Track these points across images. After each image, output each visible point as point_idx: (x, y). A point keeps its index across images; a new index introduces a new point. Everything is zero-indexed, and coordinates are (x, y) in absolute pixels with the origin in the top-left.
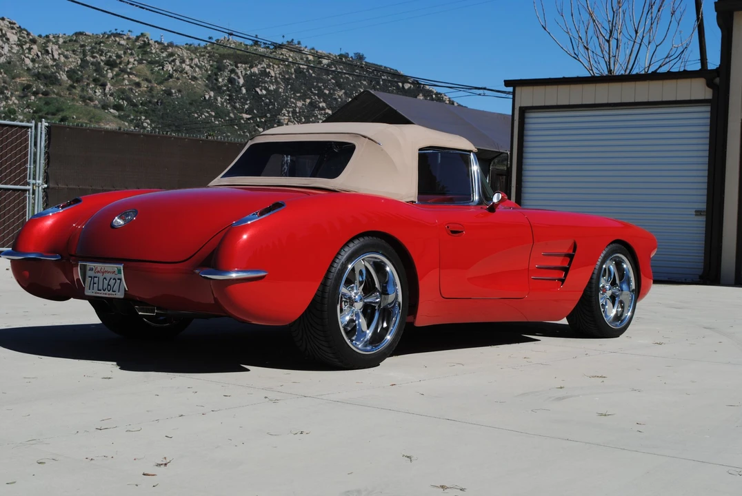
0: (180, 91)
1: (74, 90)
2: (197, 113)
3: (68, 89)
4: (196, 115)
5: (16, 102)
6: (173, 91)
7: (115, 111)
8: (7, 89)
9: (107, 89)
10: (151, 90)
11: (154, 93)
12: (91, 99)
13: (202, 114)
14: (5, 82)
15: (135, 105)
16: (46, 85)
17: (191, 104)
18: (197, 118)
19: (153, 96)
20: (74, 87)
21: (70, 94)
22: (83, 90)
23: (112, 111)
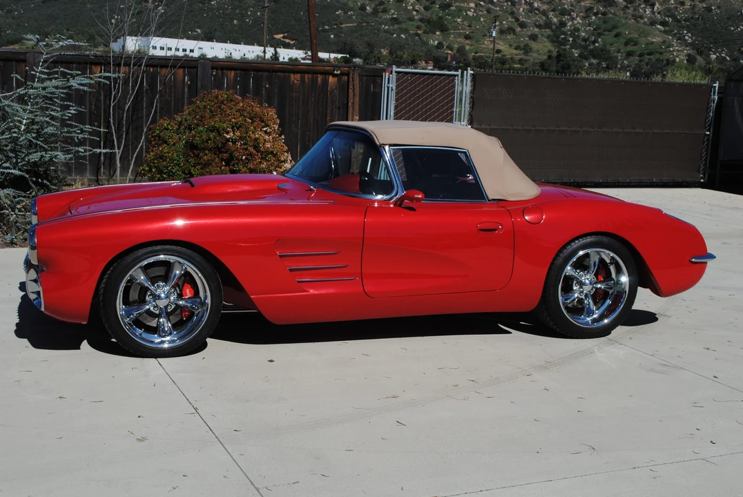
0: (719, 8)
1: (627, 10)
2: (733, 27)
3: (623, 10)
4: (732, 28)
5: (580, 21)
6: (713, 8)
7: (661, 27)
8: (573, 11)
9: (656, 8)
10: (693, 7)
11: (696, 10)
12: (641, 17)
13: (738, 27)
14: (572, 6)
15: (679, 21)
16: (605, 7)
17: (728, 19)
18: (733, 31)
19: (695, 13)
20: (628, 8)
21: (624, 13)
22: (635, 10)
23: (658, 26)
